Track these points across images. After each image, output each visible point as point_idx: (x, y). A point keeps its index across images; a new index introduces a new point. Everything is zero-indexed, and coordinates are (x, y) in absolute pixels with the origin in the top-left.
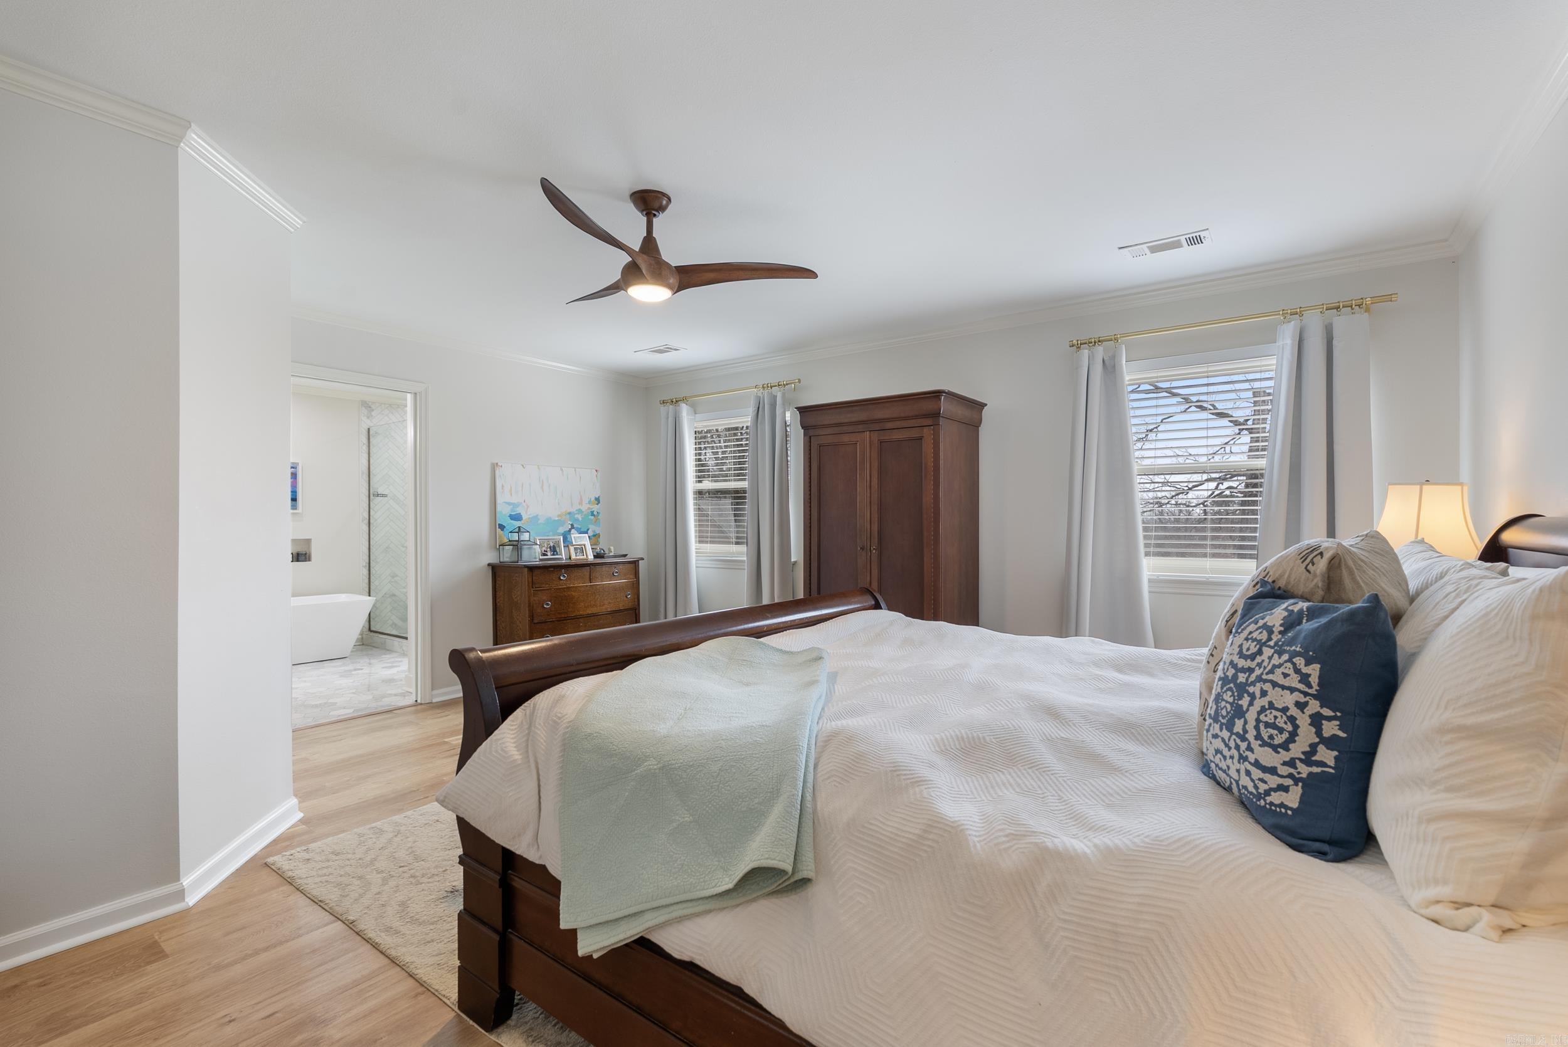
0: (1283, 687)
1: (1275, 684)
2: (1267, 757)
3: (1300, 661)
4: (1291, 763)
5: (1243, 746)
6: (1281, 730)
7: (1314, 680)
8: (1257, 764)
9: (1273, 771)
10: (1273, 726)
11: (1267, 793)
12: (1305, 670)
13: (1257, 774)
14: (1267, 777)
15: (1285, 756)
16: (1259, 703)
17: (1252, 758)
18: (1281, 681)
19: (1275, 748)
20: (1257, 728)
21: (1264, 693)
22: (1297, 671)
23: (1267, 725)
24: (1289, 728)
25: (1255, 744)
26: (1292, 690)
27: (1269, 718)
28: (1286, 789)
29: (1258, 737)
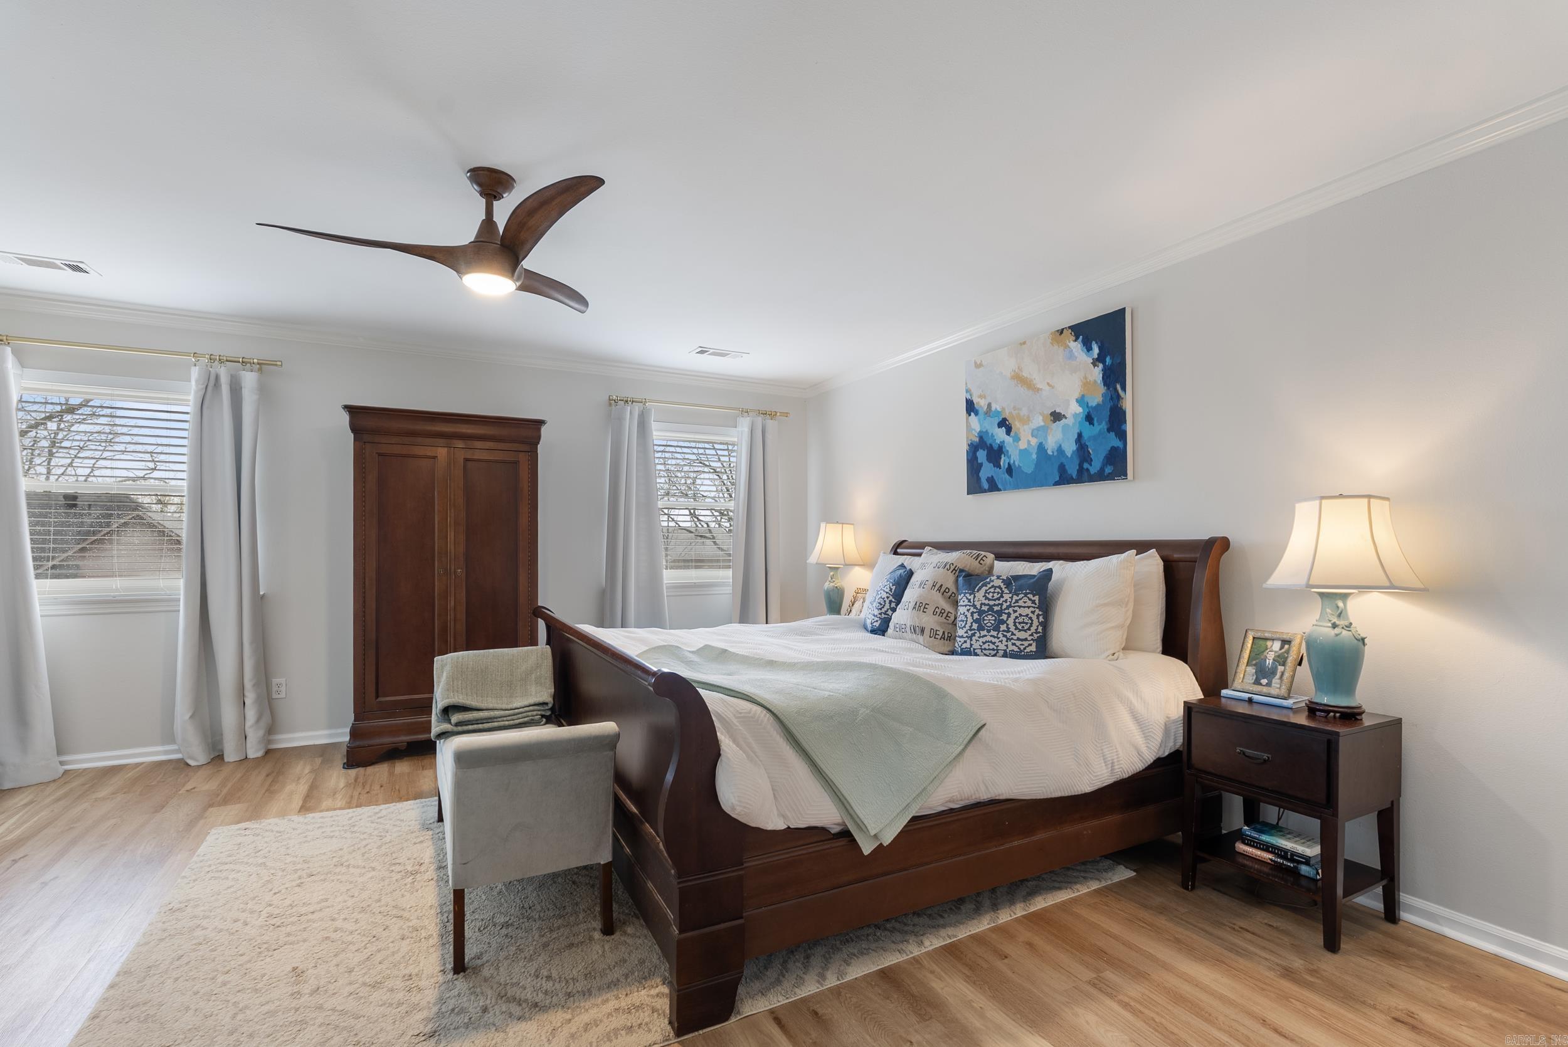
0: (1024, 607)
1: (1020, 607)
2: (1022, 635)
3: (1030, 596)
4: (1032, 635)
5: (1009, 635)
6: (1027, 623)
7: (1037, 602)
8: (1018, 639)
9: (1026, 640)
10: (1023, 623)
11: (1025, 649)
12: (1033, 599)
13: (1018, 643)
14: (1024, 643)
15: (1029, 633)
16: (1013, 616)
17: (1015, 638)
18: (1023, 605)
19: (1025, 631)
20: (1015, 625)
21: (1015, 611)
22: (1030, 599)
23: (1020, 623)
24: (1030, 622)
25: (1016, 632)
26: (1029, 607)
27: (1021, 620)
28: (1030, 645)
29: (1017, 628)
